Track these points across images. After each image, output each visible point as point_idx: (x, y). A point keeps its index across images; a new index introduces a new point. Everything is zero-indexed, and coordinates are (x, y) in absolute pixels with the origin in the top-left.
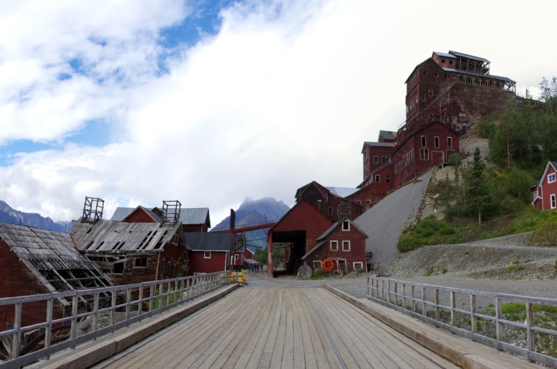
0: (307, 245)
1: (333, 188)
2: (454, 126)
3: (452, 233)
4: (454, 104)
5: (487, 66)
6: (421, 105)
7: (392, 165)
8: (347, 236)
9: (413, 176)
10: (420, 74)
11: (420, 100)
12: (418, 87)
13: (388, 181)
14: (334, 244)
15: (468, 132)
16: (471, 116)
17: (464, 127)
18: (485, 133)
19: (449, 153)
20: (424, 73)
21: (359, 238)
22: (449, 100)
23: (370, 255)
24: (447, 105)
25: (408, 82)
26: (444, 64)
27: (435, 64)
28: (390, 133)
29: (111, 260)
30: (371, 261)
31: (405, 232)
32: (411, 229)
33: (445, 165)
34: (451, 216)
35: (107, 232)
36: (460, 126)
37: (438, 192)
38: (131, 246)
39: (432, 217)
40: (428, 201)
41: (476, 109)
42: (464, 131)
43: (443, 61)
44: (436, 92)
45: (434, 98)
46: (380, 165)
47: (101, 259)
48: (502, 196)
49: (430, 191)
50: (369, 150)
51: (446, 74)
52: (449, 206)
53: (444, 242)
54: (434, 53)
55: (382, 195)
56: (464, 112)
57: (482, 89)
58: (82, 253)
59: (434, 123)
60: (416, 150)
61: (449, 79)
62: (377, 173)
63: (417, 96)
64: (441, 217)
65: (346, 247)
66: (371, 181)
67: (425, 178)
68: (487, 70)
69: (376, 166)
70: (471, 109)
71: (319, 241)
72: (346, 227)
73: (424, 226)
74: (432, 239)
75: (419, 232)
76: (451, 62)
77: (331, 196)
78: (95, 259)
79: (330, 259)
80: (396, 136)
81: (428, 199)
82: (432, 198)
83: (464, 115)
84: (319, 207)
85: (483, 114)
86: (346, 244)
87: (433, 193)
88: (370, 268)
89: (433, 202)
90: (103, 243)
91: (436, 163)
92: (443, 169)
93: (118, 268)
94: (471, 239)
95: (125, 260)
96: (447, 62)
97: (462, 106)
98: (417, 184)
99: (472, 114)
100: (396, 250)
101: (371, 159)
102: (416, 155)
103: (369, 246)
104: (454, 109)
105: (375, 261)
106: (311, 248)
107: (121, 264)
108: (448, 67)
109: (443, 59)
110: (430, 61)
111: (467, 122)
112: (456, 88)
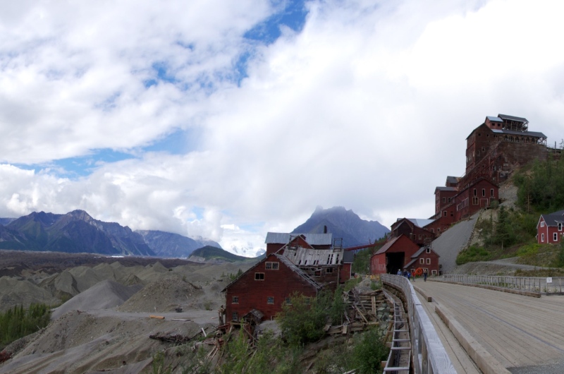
0: (405, 260)
1: (415, 219)
2: (500, 173)
3: (486, 254)
4: (500, 157)
5: (526, 125)
6: (477, 159)
7: (455, 205)
8: (429, 256)
9: (468, 215)
10: (476, 136)
11: (476, 155)
12: (474, 145)
13: (452, 215)
14: (422, 260)
15: (509, 179)
16: (512, 166)
17: (507, 174)
18: (519, 182)
19: (492, 200)
20: (479, 135)
21: (435, 257)
22: (496, 154)
23: (441, 266)
24: (495, 159)
25: (468, 138)
26: (494, 127)
27: (487, 127)
28: (454, 178)
29: (313, 269)
30: (441, 270)
31: (460, 253)
32: (464, 251)
33: (488, 208)
34: (487, 243)
35: (305, 254)
36: (504, 173)
37: (482, 228)
38: (323, 262)
39: (477, 244)
40: (476, 233)
41: (516, 160)
42: (506, 177)
43: (493, 125)
44: (488, 149)
45: (485, 154)
46: (447, 203)
47: (307, 269)
48: (517, 232)
49: (478, 227)
50: (439, 192)
51: (496, 135)
52: (486, 238)
53: (481, 260)
54: (487, 118)
55: (448, 225)
56: (507, 163)
57: (521, 144)
58: (297, 266)
59: (482, 180)
60: (470, 198)
61: (497, 138)
62: (445, 209)
63: (474, 153)
64: (481, 245)
65: (428, 262)
66: (440, 216)
67: (475, 217)
68: (526, 128)
69: (444, 205)
70: (512, 160)
71: (412, 259)
72: (428, 251)
73: (471, 250)
74: (475, 258)
75: (468, 254)
76: (499, 125)
77: (416, 228)
78: (304, 269)
79: (420, 268)
80: (458, 181)
81: (476, 232)
82: (478, 232)
83: (507, 165)
84: (411, 237)
85: (521, 163)
86: (428, 260)
87: (479, 228)
88: (441, 274)
89: (478, 234)
90: (306, 261)
91: (483, 206)
92: (487, 211)
93: (317, 273)
94: (495, 258)
95: (321, 270)
96: (496, 125)
97: (506, 158)
98: (471, 221)
99: (513, 163)
100: (454, 264)
101: (441, 200)
102: (470, 201)
103: (440, 261)
104: (500, 160)
105: (443, 269)
106: (408, 262)
107: (319, 272)
108: (497, 129)
109: (493, 123)
110: (483, 126)
111: (509, 170)
112: (502, 145)
